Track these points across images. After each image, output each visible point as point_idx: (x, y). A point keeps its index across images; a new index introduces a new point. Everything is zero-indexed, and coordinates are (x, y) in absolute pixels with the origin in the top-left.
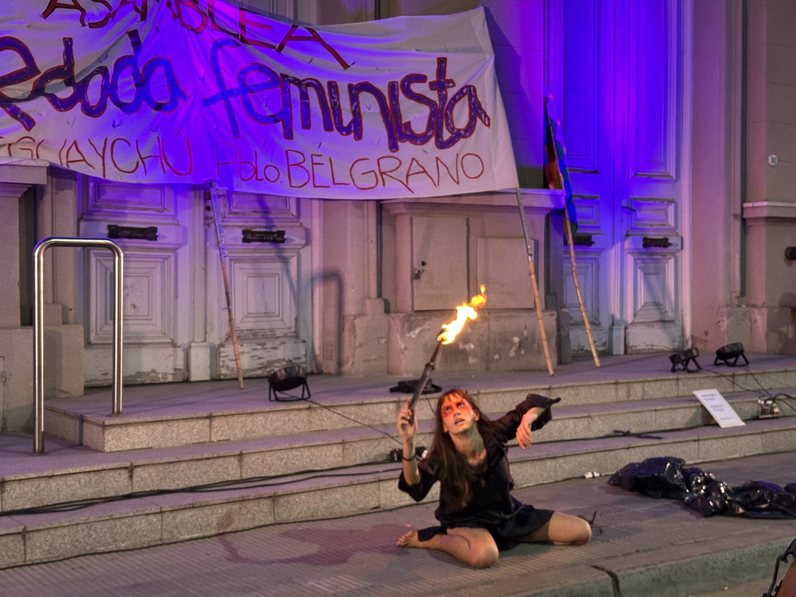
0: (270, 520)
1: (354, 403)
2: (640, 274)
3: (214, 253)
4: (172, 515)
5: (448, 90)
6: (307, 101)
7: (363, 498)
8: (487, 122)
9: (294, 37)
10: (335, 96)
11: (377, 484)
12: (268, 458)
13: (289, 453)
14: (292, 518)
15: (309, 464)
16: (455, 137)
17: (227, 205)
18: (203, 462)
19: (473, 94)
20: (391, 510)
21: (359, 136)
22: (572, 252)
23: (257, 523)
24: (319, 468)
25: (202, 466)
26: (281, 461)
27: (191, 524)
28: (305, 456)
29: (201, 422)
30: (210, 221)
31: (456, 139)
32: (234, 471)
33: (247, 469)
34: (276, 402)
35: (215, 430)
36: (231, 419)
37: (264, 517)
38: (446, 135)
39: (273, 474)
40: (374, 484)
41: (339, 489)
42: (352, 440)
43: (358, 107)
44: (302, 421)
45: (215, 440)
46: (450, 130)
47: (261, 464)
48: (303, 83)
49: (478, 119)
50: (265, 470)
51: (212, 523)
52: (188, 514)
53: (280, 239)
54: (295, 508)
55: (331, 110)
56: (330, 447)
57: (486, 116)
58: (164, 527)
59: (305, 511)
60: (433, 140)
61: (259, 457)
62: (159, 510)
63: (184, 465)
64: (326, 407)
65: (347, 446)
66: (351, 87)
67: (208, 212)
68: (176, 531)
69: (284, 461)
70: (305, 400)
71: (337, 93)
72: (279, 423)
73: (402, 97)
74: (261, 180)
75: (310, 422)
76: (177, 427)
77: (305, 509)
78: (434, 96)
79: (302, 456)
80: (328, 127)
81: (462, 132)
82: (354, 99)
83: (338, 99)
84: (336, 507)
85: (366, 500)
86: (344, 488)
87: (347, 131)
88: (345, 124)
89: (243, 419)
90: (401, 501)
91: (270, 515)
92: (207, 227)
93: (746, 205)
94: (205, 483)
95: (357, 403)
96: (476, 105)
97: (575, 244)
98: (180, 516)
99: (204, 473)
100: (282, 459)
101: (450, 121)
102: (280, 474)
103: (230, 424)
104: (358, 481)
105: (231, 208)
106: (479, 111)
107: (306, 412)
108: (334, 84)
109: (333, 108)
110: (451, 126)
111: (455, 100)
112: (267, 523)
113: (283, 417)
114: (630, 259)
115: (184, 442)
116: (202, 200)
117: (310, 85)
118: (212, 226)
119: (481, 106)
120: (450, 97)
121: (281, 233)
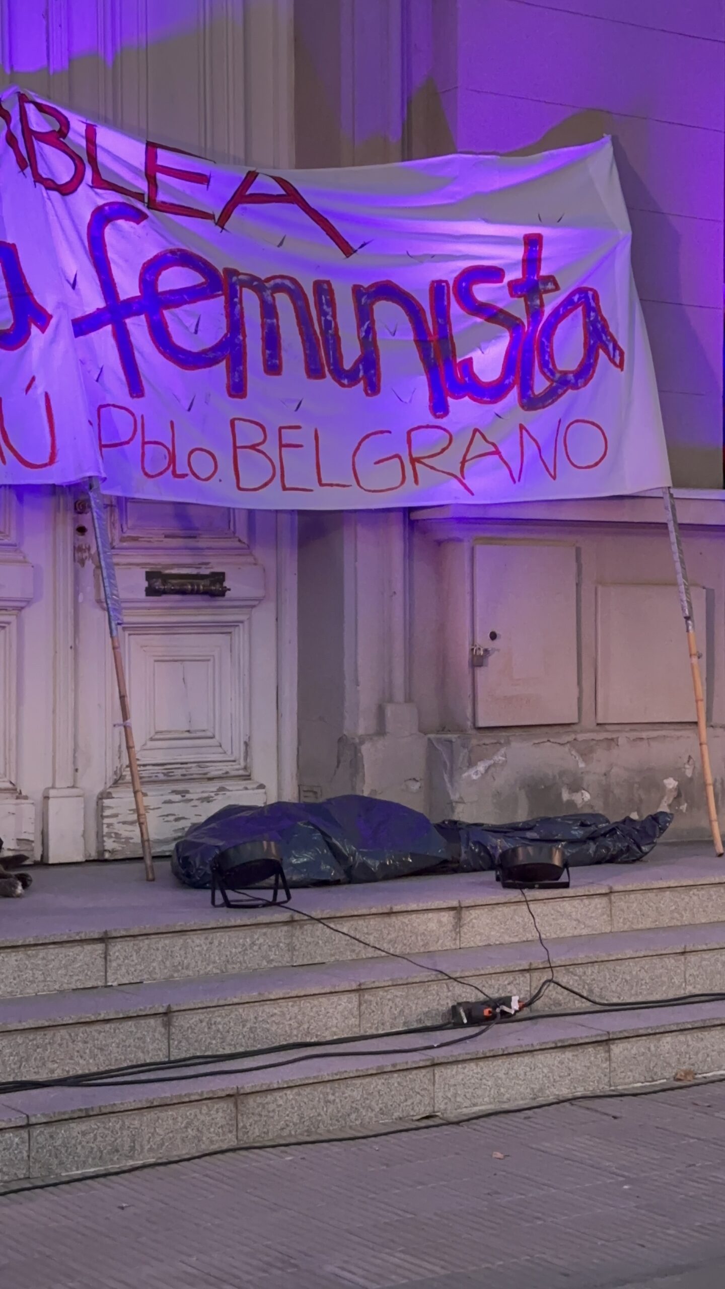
0: (230, 1141)
1: (374, 911)
3: (95, 618)
4: (48, 1130)
5: (545, 296)
6: (275, 321)
7: (403, 1098)
8: (617, 360)
9: (251, 195)
10: (329, 310)
11: (432, 1069)
12: (219, 1019)
13: (259, 1008)
14: (271, 1136)
15: (295, 1032)
16: (556, 388)
17: (117, 525)
18: (98, 1027)
19: (593, 304)
20: (458, 1123)
21: (373, 387)
23: (205, 1147)
24: (314, 1040)
25: (96, 1034)
26: (244, 1026)
27: (83, 1147)
28: (288, 1017)
29: (88, 948)
30: (86, 554)
31: (560, 391)
32: (155, 1045)
33: (180, 1042)
34: (225, 909)
35: (114, 964)
36: (144, 943)
37: (218, 1134)
38: (540, 384)
39: (228, 1051)
40: (424, 1071)
41: (358, 1082)
42: (377, 984)
43: (370, 330)
44: (278, 946)
45: (115, 984)
46: (548, 374)
47: (206, 1030)
48: (267, 285)
49: (601, 352)
50: (214, 1042)
51: (123, 1146)
52: (77, 1128)
53: (216, 588)
54: (276, 1117)
55: (320, 338)
56: (334, 998)
57: (616, 346)
58: (33, 1154)
59: (295, 1124)
60: (514, 394)
61: (202, 1017)
62: (24, 1123)
63: (63, 1032)
64: (319, 920)
65: (367, 997)
66: (357, 291)
67: (81, 537)
68: (56, 1162)
69: (248, 1025)
70: (279, 904)
71: (332, 303)
72: (234, 950)
73: (455, 309)
74: (184, 476)
75: (291, 948)
76: (43, 958)
77: (296, 1119)
78: (518, 308)
79: (283, 1014)
80: (314, 371)
81: (571, 377)
82: (364, 315)
83: (334, 316)
84: (353, 1116)
85: (409, 1103)
86: (368, 1080)
87: (351, 377)
88: (347, 365)
89: (167, 942)
90: (475, 1105)
91: (230, 1132)
92: (79, 566)
94: (102, 1069)
95: (381, 911)
96: (599, 326)
98: (62, 1132)
99: (101, 1049)
100: (244, 1023)
101: (547, 358)
102: (241, 1050)
103: (142, 952)
104: (394, 1065)
105: (125, 529)
106: (604, 338)
107: (285, 928)
108: (325, 286)
109: (324, 333)
110: (551, 366)
111: (557, 316)
112: (225, 1146)
113: (241, 938)
115: (57, 987)
116: (70, 515)
117: (278, 288)
118: (89, 564)
119: (605, 327)
120: (548, 311)
121: (219, 577)
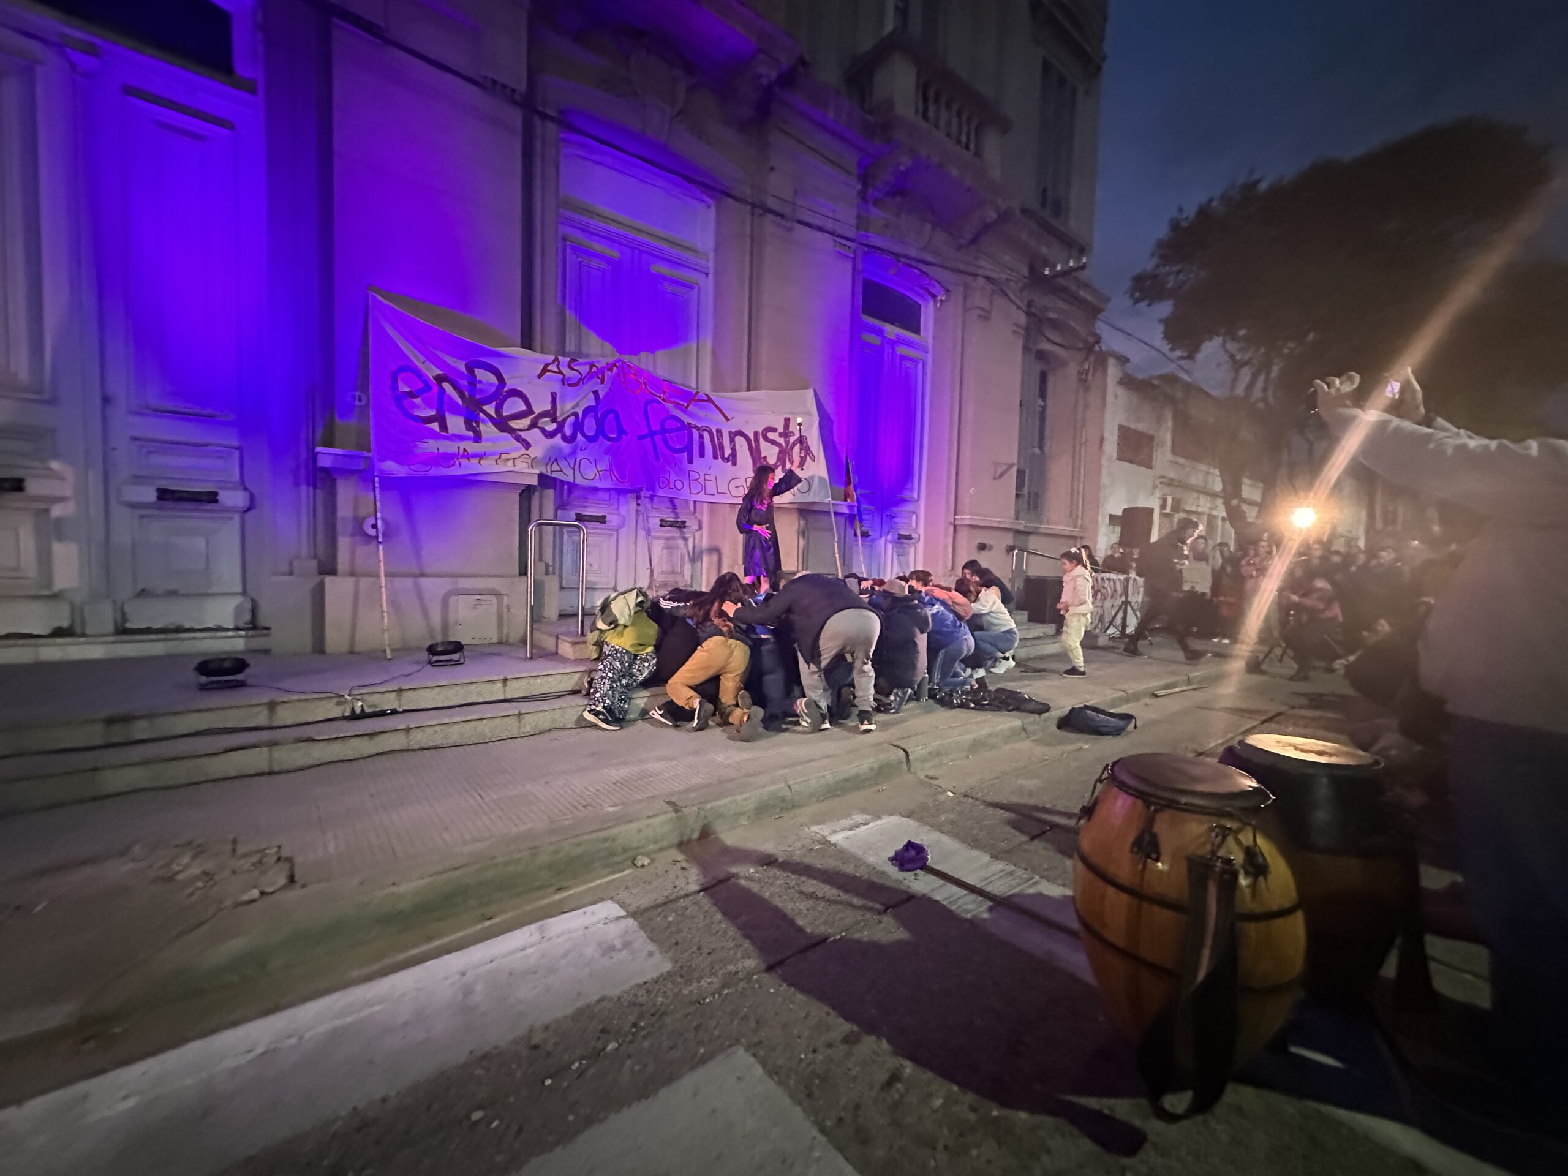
2: (895, 555)
3: (642, 533)
5: (790, 438)
6: (703, 440)
8: (813, 459)
9: (696, 399)
10: (720, 438)
17: (651, 504)
19: (805, 441)
21: (734, 464)
22: (860, 541)
30: (640, 513)
43: (734, 445)
48: (700, 428)
49: (808, 457)
53: (682, 525)
55: (718, 447)
57: (813, 456)
66: (730, 433)
67: (638, 507)
71: (722, 436)
73: (762, 441)
74: (672, 488)
78: (781, 441)
80: (715, 457)
82: (732, 440)
83: (722, 440)
87: (728, 459)
88: (726, 456)
92: (638, 516)
93: (957, 517)
96: (807, 448)
97: (862, 536)
105: (653, 505)
106: (808, 452)
108: (719, 430)
109: (719, 445)
111: (794, 444)
114: (890, 546)
116: (635, 500)
117: (704, 430)
118: (641, 516)
119: (809, 449)
120: (791, 442)
121: (684, 522)
